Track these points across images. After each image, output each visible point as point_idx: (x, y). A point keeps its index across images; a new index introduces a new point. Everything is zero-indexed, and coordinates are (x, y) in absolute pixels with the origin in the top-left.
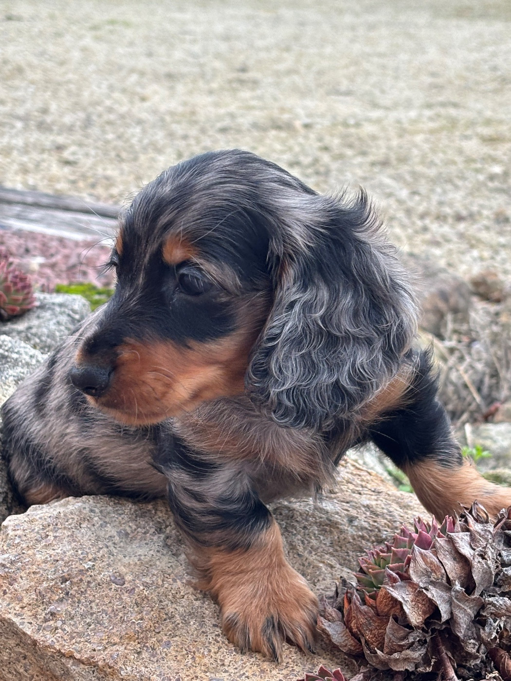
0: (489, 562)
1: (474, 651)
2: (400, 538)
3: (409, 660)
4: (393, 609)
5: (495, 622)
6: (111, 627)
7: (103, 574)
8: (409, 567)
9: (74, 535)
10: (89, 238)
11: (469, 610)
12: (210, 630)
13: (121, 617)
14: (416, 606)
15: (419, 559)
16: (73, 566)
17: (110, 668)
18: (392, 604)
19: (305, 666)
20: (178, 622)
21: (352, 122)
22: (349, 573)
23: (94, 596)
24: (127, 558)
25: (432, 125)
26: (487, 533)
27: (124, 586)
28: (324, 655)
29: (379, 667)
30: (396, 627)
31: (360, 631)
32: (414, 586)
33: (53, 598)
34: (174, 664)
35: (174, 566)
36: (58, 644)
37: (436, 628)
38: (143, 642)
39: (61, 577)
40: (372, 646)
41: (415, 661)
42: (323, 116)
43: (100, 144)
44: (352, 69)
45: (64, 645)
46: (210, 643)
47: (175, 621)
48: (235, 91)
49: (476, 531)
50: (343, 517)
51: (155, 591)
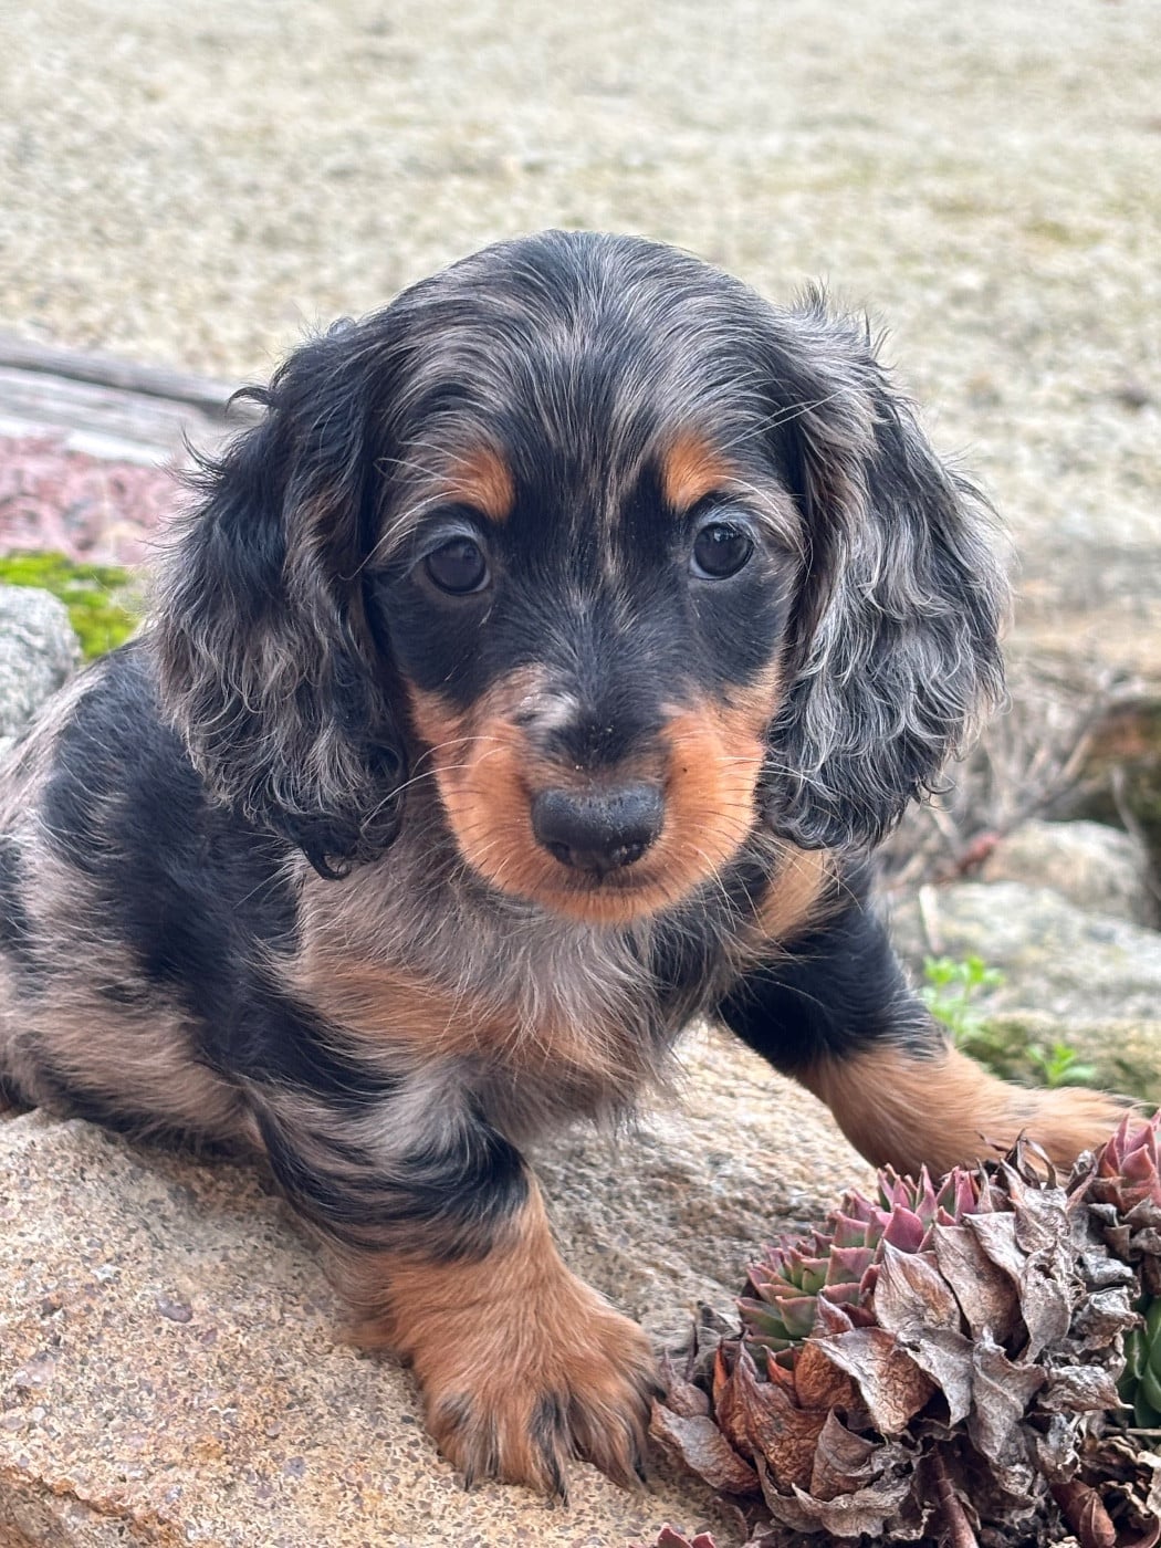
0: (1060, 1284)
1: (1023, 1491)
2: (848, 1223)
3: (870, 1512)
4: (835, 1392)
5: (1069, 1421)
6: (163, 1424)
7: (140, 1293)
8: (872, 1292)
9: (70, 1199)
10: (39, 431)
11: (1013, 1398)
12: (395, 1430)
13: (186, 1400)
14: (891, 1387)
15: (897, 1275)
16: (70, 1276)
17: (161, 1522)
18: (833, 1381)
19: (620, 1518)
20: (319, 1411)
21: (635, 160)
22: (715, 1290)
23: (120, 1347)
24: (195, 1254)
25: (818, 171)
26: (1055, 1214)
27: (190, 1324)
28: (666, 1493)
29: (797, 1525)
30: (842, 1435)
31: (754, 1441)
32: (885, 1340)
33: (22, 1352)
34: (313, 1516)
35: (306, 1275)
36: (36, 1464)
37: (935, 1436)
38: (239, 1459)
39: (41, 1303)
40: (782, 1477)
41: (884, 1514)
42: (567, 143)
43: (53, 202)
44: (629, 33)
45: (52, 1467)
46: (396, 1462)
47: (313, 1410)
48: (361, 79)
49: (1030, 1210)
50: (698, 1155)
51: (263, 1336)
